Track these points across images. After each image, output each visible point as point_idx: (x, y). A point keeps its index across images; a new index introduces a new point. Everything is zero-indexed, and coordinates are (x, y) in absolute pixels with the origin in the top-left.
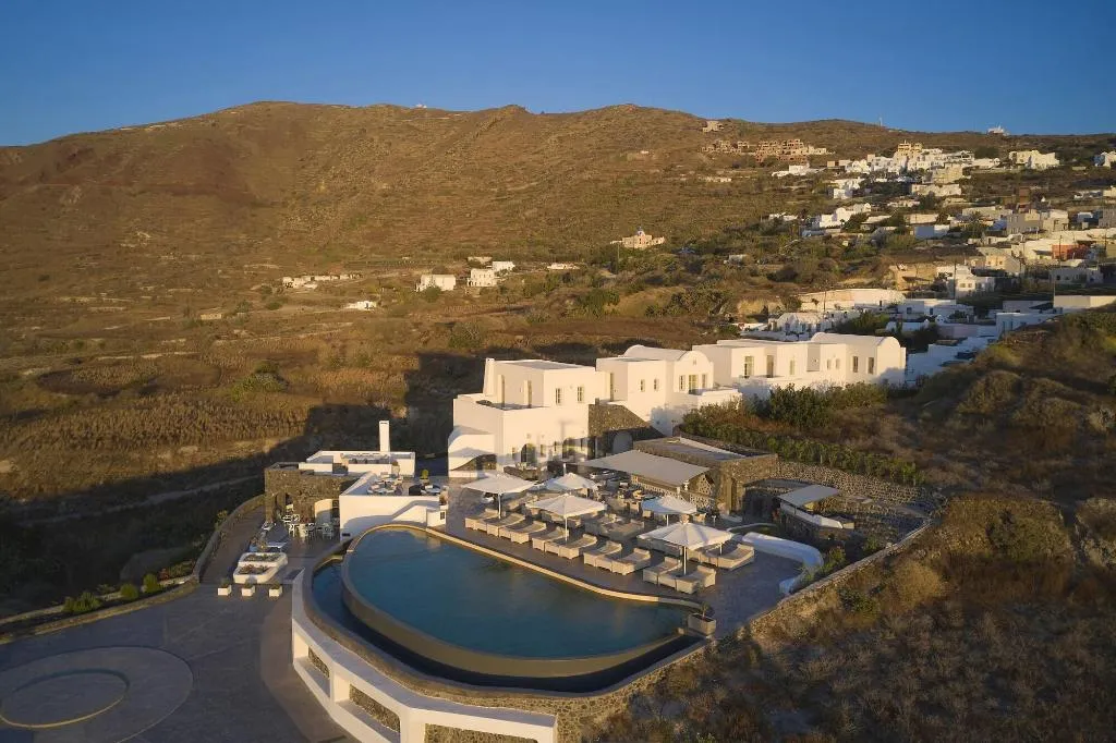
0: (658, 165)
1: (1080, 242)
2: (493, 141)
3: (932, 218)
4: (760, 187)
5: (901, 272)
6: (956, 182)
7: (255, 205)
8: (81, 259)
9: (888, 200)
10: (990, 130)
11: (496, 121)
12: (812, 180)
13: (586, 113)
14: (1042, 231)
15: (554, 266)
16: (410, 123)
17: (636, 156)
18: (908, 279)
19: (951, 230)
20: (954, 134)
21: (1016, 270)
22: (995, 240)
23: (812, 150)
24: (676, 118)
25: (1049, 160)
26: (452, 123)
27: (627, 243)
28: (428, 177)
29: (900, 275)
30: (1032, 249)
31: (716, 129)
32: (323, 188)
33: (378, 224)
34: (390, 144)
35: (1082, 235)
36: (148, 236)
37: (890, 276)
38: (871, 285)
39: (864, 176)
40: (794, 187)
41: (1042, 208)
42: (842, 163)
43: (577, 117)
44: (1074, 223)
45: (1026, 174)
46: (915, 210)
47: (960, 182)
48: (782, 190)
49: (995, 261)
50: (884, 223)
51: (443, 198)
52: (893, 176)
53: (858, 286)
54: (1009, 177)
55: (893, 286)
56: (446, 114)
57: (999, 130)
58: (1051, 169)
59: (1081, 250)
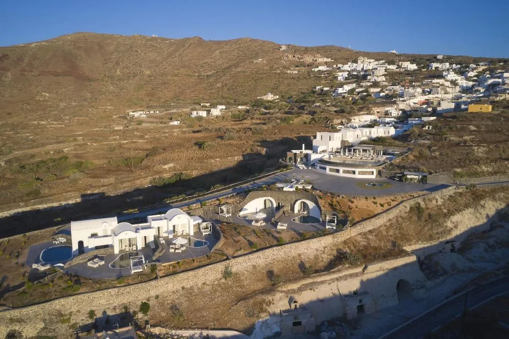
0: (267, 65)
1: (426, 100)
2: (191, 53)
3: (378, 90)
4: (309, 75)
5: (376, 110)
6: (383, 75)
7: (89, 80)
8: (22, 105)
9: (361, 82)
10: (391, 51)
11: (191, 44)
12: (329, 73)
13: (230, 41)
14: (415, 96)
15: (240, 107)
16: (152, 44)
17: (257, 61)
18: (378, 112)
19: (385, 95)
20: (377, 53)
21: (408, 109)
22: (401, 99)
23: (325, 60)
24: (268, 44)
25: (413, 67)
26: (171, 44)
27: (265, 98)
28: (166, 68)
29: (376, 111)
30: (412, 102)
31: (285, 49)
32: (119, 73)
33: (149, 89)
34: (146, 53)
35: (426, 97)
36: (47, 95)
37: (373, 111)
38: (367, 114)
39: (348, 71)
40: (323, 76)
41: (414, 87)
42: (339, 65)
43: (227, 42)
44: (424, 93)
45: (406, 72)
46: (371, 86)
47: (384, 75)
48: (318, 76)
49: (402, 106)
50: (362, 92)
51: (175, 78)
52: (359, 72)
53: (364, 114)
54: (400, 73)
55: (374, 114)
56: (167, 40)
57: (394, 52)
58: (415, 70)
59: (427, 102)
